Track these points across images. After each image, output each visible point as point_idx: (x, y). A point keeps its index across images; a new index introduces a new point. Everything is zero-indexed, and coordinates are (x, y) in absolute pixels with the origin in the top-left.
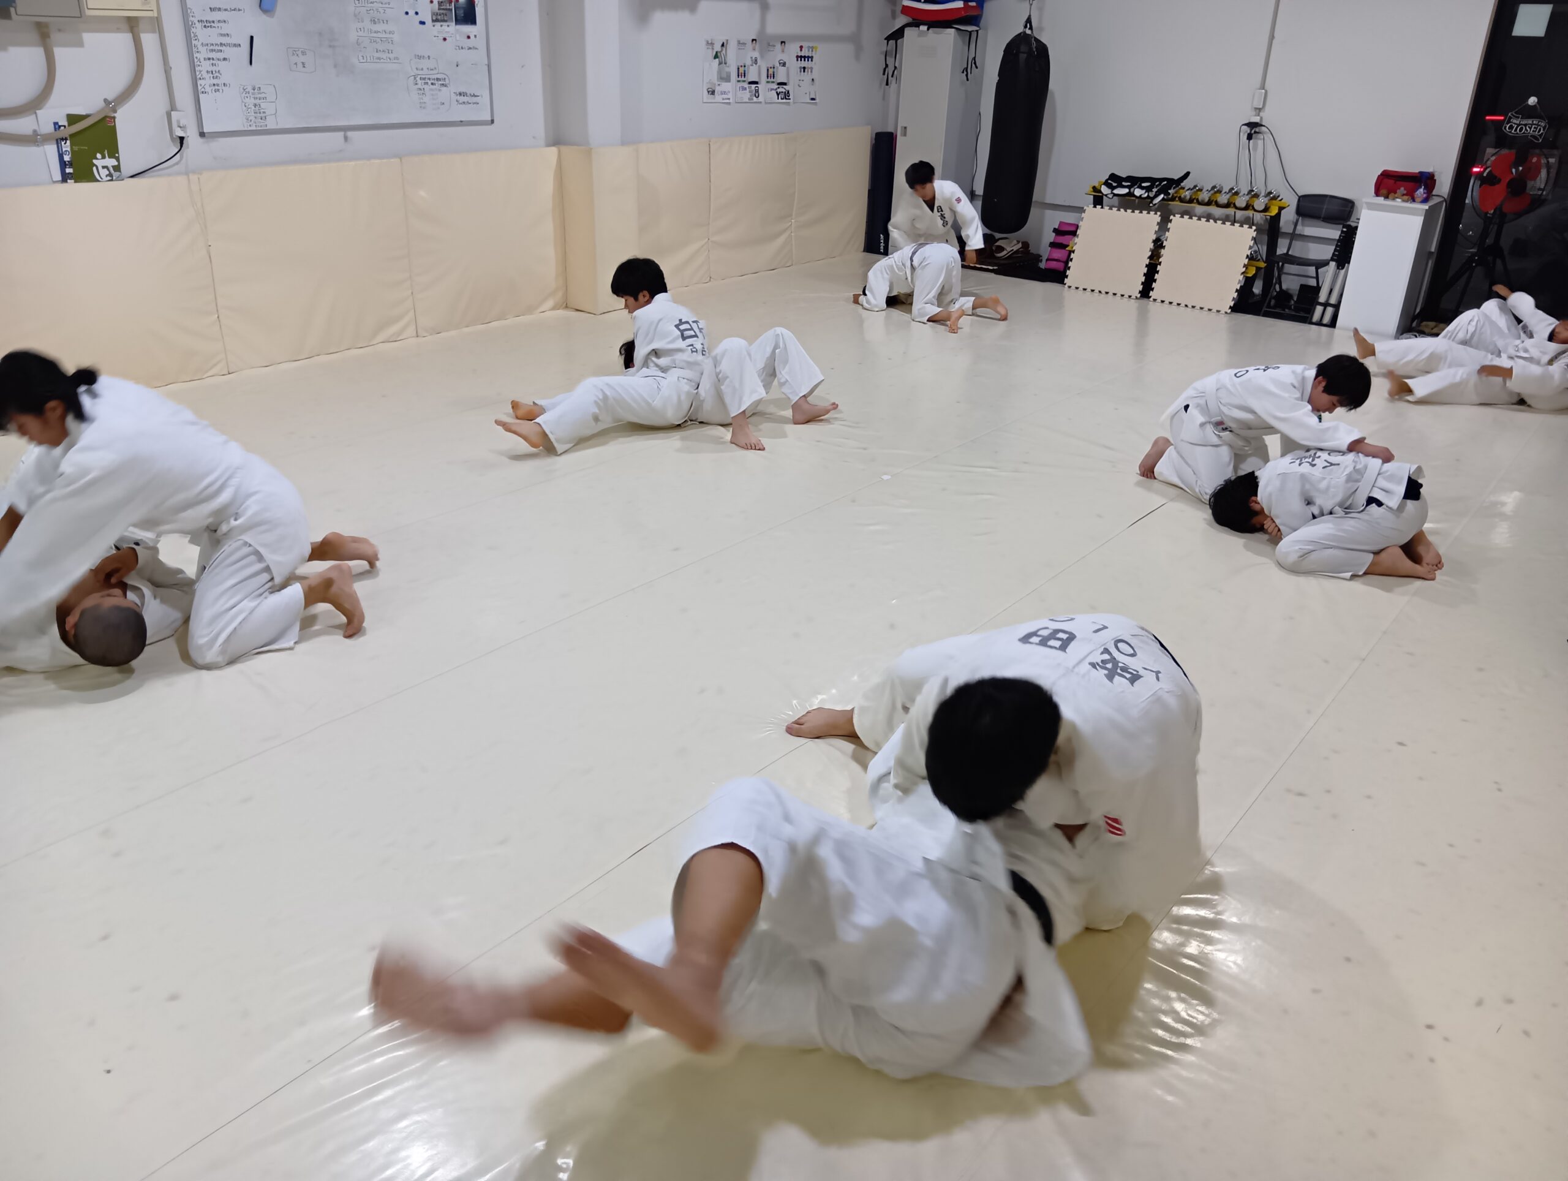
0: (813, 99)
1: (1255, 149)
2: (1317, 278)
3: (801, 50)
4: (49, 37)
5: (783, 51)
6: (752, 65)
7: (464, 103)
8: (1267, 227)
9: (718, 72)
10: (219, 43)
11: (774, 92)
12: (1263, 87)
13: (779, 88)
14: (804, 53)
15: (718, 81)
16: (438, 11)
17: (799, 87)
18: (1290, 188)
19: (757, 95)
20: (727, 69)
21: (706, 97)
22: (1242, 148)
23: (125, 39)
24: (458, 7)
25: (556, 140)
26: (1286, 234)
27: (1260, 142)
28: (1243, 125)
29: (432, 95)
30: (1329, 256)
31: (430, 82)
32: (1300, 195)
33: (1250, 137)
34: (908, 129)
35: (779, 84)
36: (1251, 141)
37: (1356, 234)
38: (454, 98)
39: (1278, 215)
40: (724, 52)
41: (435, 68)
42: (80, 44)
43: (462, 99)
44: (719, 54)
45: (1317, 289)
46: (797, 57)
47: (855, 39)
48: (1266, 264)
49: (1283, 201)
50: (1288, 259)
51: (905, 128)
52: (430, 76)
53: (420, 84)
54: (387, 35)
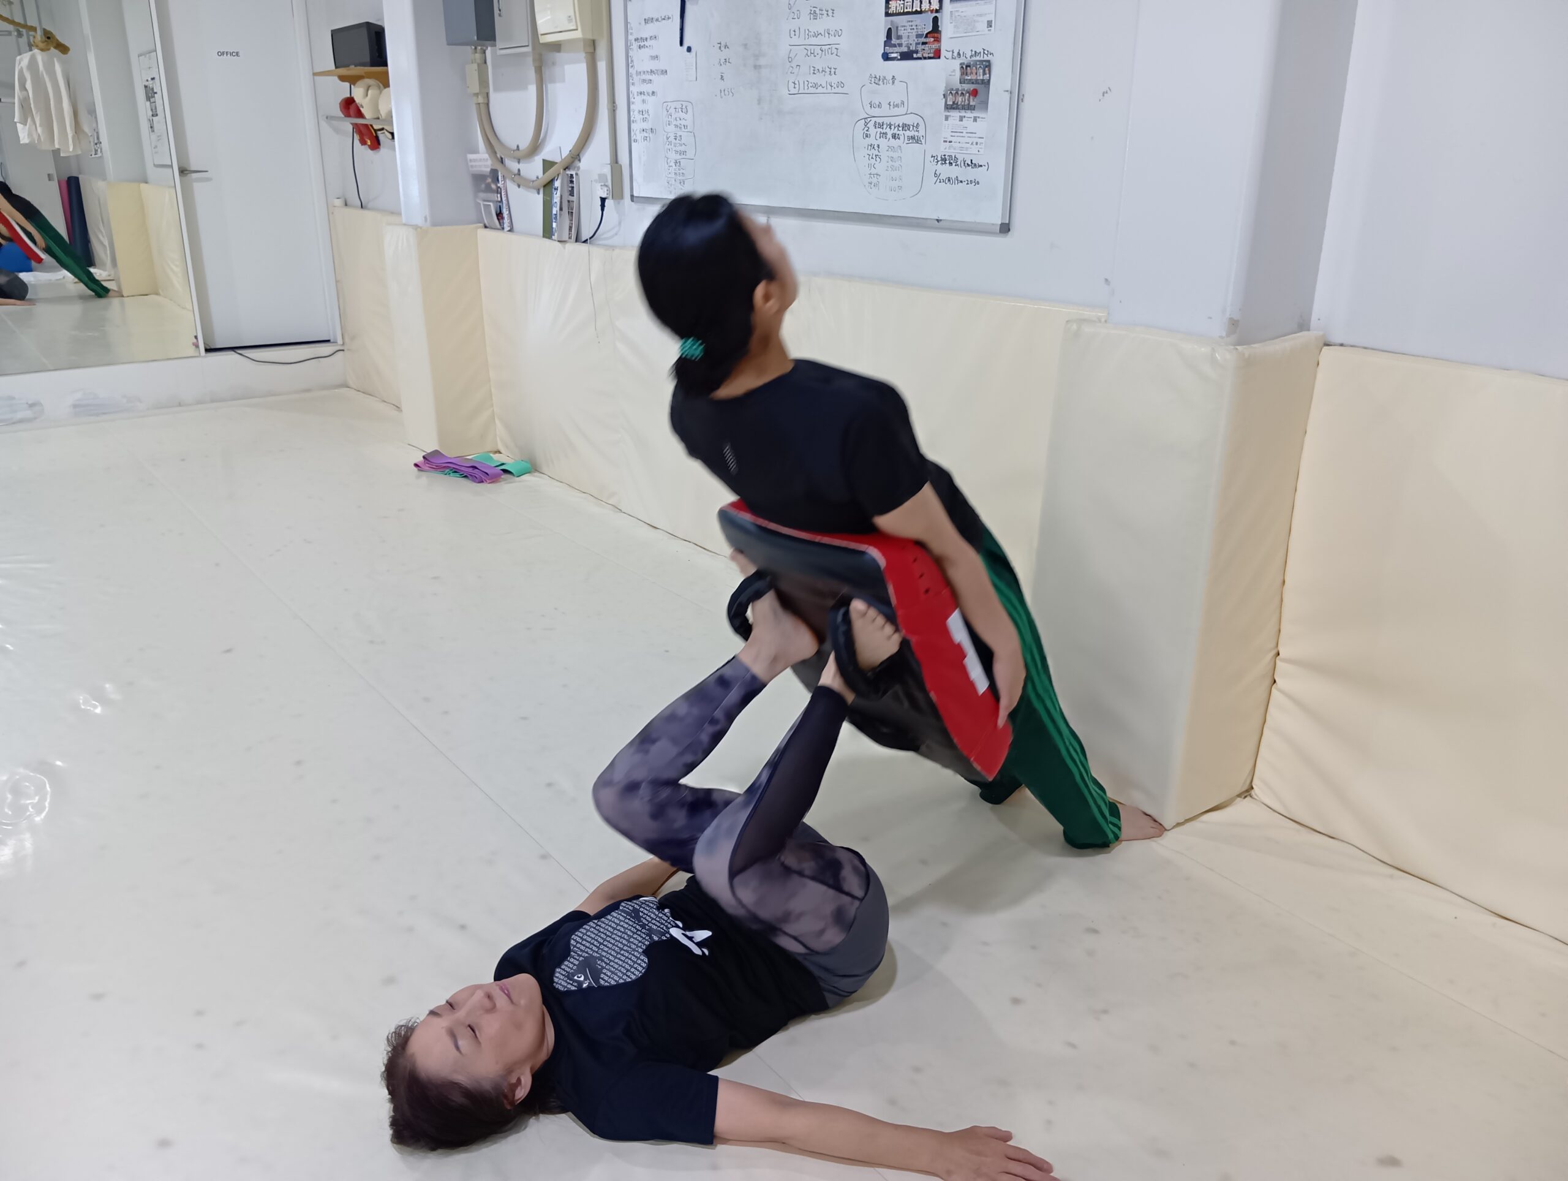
4: (541, 71)
7: (950, 180)
31: (889, 132)
38: (932, 167)
41: (903, 104)
52: (893, 121)
53: (873, 136)
54: (832, 40)
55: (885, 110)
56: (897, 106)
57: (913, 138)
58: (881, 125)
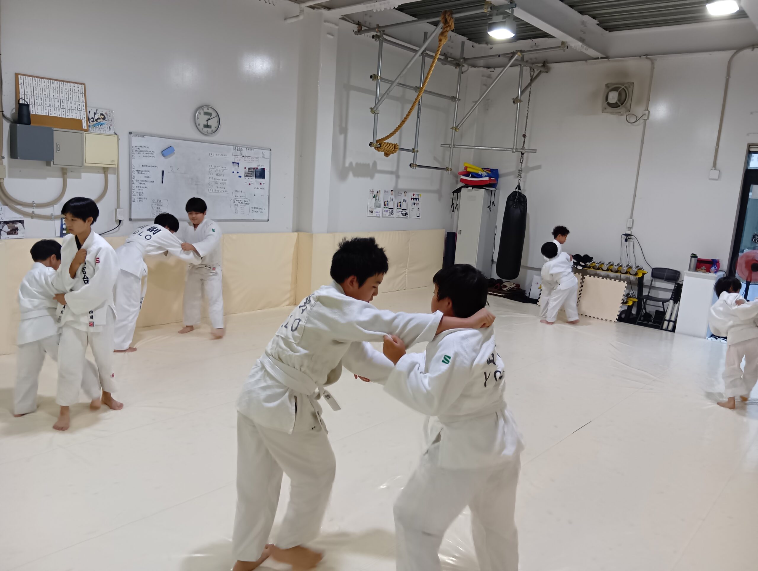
0: (418, 217)
1: (629, 246)
2: (663, 307)
3: (414, 196)
4: (66, 174)
5: (405, 196)
6: (391, 201)
7: (256, 212)
8: (637, 282)
9: (375, 204)
10: (144, 180)
11: (400, 213)
12: (631, 218)
13: (403, 211)
14: (415, 197)
15: (375, 207)
16: (248, 172)
17: (412, 211)
18: (647, 264)
19: (392, 214)
20: (379, 202)
21: (369, 214)
22: (623, 246)
23: (101, 176)
24: (257, 171)
25: (297, 230)
26: (647, 286)
27: (632, 243)
28: (623, 235)
29: (241, 207)
30: (669, 297)
31: (241, 202)
32: (653, 268)
33: (626, 240)
34: (462, 231)
35: (403, 209)
36: (627, 242)
37: (682, 287)
38: (251, 209)
39: (643, 277)
40: (378, 195)
41: (244, 196)
42: (80, 177)
43: (255, 210)
44: (376, 196)
45: (664, 313)
46: (412, 198)
47: (439, 192)
48: (637, 300)
49: (644, 270)
50: (649, 297)
51: (461, 231)
52: (241, 200)
53: (236, 203)
54: (223, 181)
55: (239, 197)
56: (242, 197)
57: (247, 203)
58: (238, 201)
